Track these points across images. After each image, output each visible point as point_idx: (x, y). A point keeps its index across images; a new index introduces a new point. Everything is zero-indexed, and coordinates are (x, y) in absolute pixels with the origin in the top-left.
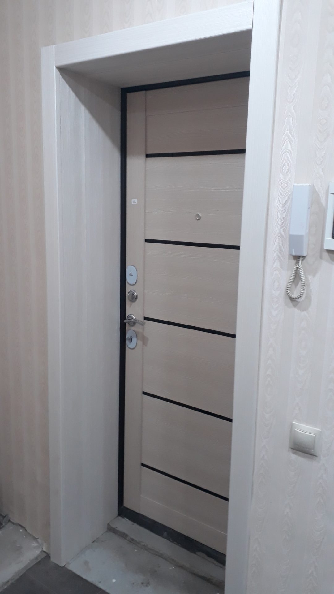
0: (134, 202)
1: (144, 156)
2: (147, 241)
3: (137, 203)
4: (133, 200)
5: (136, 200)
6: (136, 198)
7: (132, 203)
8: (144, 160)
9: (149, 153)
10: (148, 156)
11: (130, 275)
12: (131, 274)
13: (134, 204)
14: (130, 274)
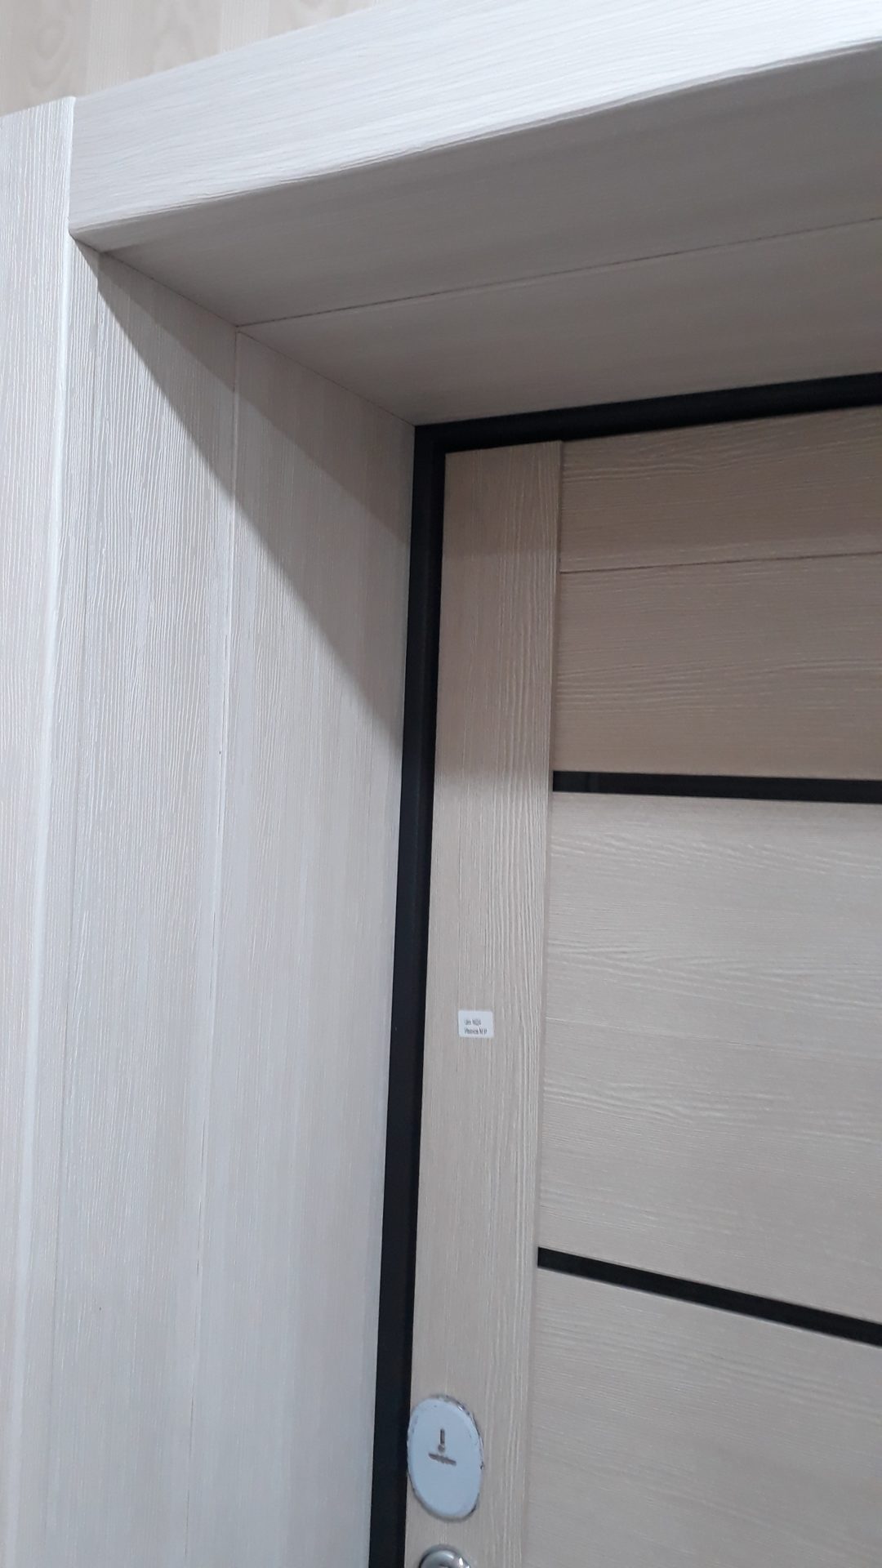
0: (471, 1027)
1: (546, 782)
2: (549, 1259)
3: (490, 1034)
4: (463, 1015)
5: (486, 1018)
6: (482, 1006)
7: (462, 1033)
8: (545, 803)
9: (569, 765)
10: (563, 782)
11: (433, 1456)
12: (441, 1448)
13: (470, 1035)
14: (435, 1451)
